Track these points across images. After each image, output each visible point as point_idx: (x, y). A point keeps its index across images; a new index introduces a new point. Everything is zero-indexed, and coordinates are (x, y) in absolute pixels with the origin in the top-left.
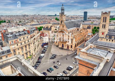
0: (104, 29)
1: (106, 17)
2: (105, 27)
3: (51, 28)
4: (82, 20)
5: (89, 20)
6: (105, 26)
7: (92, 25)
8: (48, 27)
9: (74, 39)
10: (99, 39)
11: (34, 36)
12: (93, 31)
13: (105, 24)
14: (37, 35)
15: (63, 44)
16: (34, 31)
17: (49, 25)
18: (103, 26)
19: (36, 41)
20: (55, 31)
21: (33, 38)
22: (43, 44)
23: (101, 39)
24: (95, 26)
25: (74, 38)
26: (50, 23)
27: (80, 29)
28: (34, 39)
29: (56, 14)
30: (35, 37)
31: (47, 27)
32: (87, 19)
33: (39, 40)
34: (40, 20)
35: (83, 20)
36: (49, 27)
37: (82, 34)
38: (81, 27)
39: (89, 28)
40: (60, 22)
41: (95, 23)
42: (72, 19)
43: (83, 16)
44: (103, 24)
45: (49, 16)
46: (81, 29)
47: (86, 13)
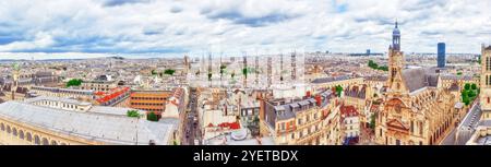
3: (364, 90)
4: (434, 65)
5: (449, 67)
7: (460, 80)
8: (357, 87)
9: (427, 122)
11: (330, 112)
12: (463, 95)
14: (336, 112)
15: (398, 138)
16: (329, 97)
17: (359, 82)
18: (487, 81)
19: (332, 130)
20: (375, 99)
21: (328, 119)
24: (467, 82)
25: (426, 118)
26: (357, 76)
27: (437, 92)
28: (330, 122)
29: (369, 51)
30: (331, 116)
31: (355, 88)
32: (446, 65)
33: (339, 126)
35: (437, 65)
36: (360, 88)
37: (443, 107)
38: (439, 85)
39: (454, 87)
40: (388, 74)
41: (465, 73)
43: (436, 56)
44: (486, 75)
45: (352, 55)
46: (440, 90)
47: (441, 46)
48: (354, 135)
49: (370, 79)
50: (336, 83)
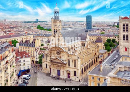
0: (127, 42)
1: (127, 24)
2: (127, 40)
3: (34, 42)
4: (84, 28)
5: (96, 29)
6: (127, 38)
7: (103, 37)
8: (29, 41)
9: (79, 60)
10: (121, 58)
11: (7, 56)
12: (106, 45)
13: (127, 35)
14: (12, 56)
15: (59, 69)
16: (6, 47)
18: (124, 38)
19: (9, 67)
20: (42, 47)
21: (5, 61)
22: (20, 71)
23: (124, 58)
24: (108, 38)
25: (79, 58)
26: (29, 34)
27: (86, 44)
28: (7, 62)
29: (38, 20)
30: (7, 59)
31: (27, 42)
32: (93, 28)
33: (14, 64)
34: (9, 29)
35: (86, 28)
36: (31, 41)
37: (91, 52)
39: (99, 41)
40: (52, 33)
41: (106, 33)
42: (67, 28)
43: (86, 23)
44: (123, 34)
45: (25, 22)
46: (88, 42)
47: (89, 18)
48: (26, 68)
49: (38, 35)
50: (13, 39)
